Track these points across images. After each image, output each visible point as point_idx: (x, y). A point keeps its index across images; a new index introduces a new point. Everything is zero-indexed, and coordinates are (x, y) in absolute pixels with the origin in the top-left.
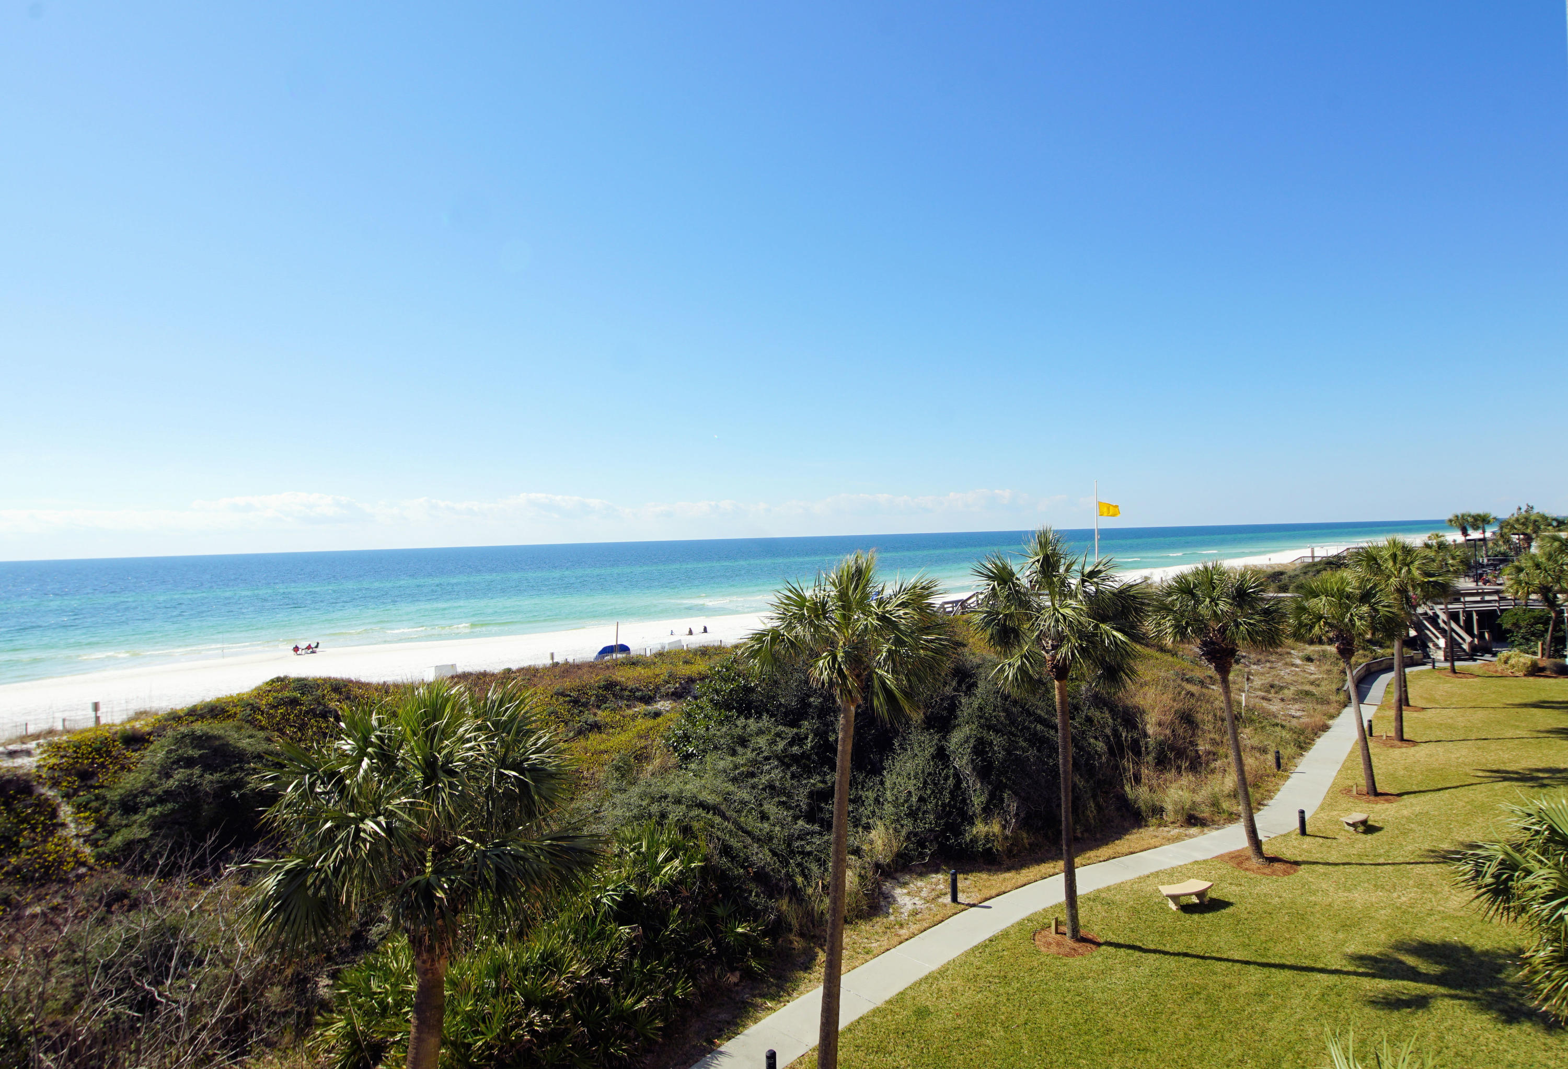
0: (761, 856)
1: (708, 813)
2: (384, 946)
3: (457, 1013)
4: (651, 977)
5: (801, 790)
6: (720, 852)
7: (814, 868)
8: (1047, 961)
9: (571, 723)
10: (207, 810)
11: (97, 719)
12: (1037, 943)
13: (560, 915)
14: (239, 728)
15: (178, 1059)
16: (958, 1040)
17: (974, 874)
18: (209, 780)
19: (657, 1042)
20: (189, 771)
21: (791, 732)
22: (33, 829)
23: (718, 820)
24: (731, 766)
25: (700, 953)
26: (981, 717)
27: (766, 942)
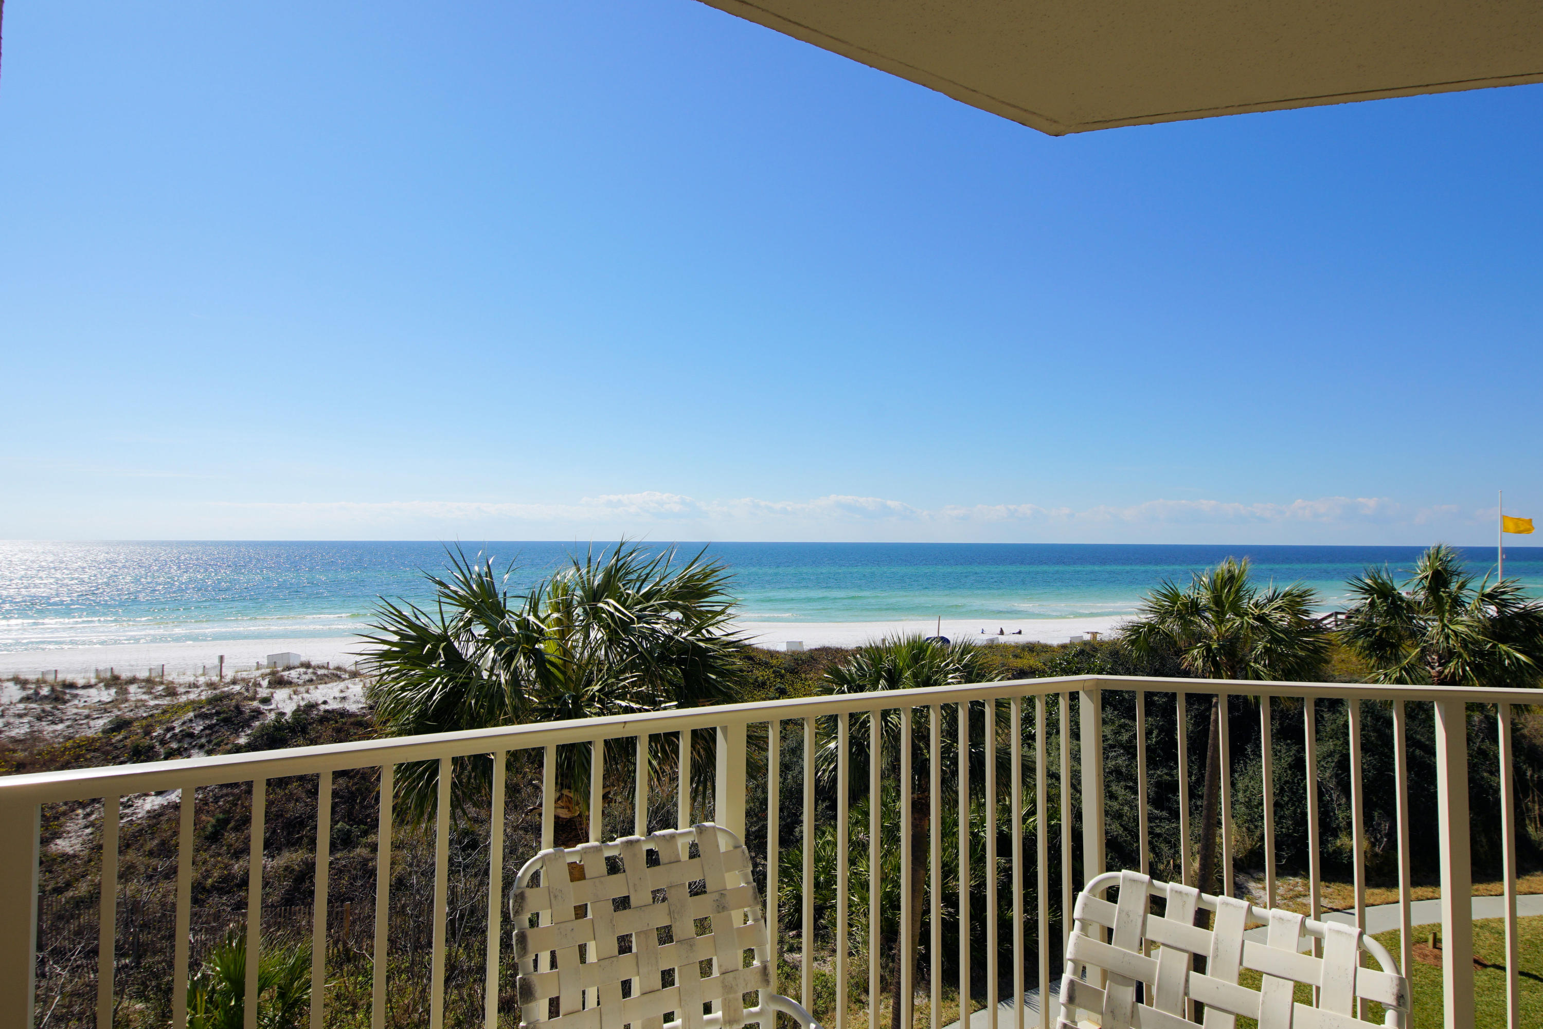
6: (1075, 817)
7: (1165, 848)
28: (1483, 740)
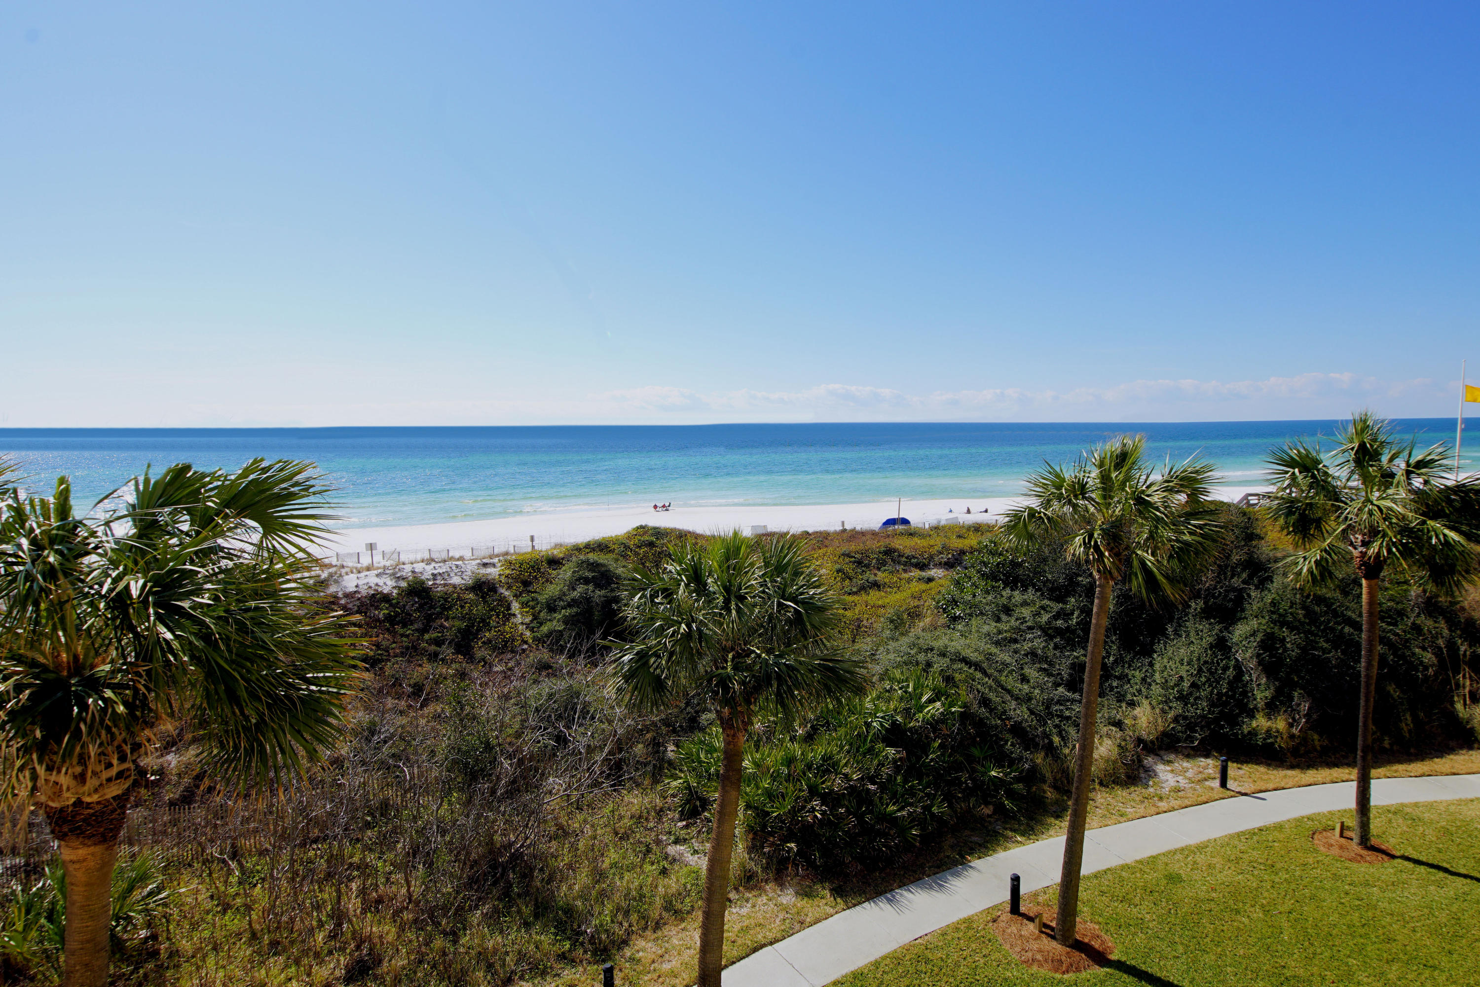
0: (1019, 713)
1: (970, 668)
2: (711, 730)
3: (758, 788)
4: (912, 792)
5: (1064, 661)
6: (979, 703)
7: (1072, 731)
8: (1326, 861)
9: (855, 580)
10: (597, 615)
11: (533, 547)
12: (1316, 842)
13: (838, 729)
14: (617, 560)
15: (580, 779)
16: (1210, 911)
17: (1250, 766)
18: (599, 595)
19: (916, 846)
20: (586, 587)
21: (1057, 607)
22: (498, 616)
23: (978, 675)
24: (995, 631)
25: (957, 782)
26: (1273, 613)
27: (1018, 787)
28: (1418, 615)
